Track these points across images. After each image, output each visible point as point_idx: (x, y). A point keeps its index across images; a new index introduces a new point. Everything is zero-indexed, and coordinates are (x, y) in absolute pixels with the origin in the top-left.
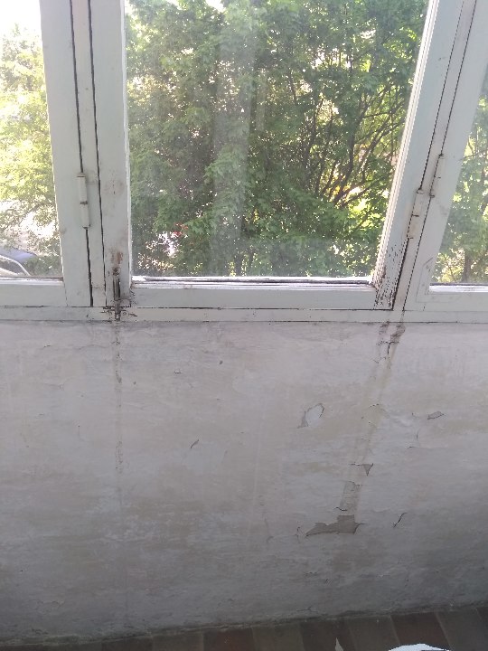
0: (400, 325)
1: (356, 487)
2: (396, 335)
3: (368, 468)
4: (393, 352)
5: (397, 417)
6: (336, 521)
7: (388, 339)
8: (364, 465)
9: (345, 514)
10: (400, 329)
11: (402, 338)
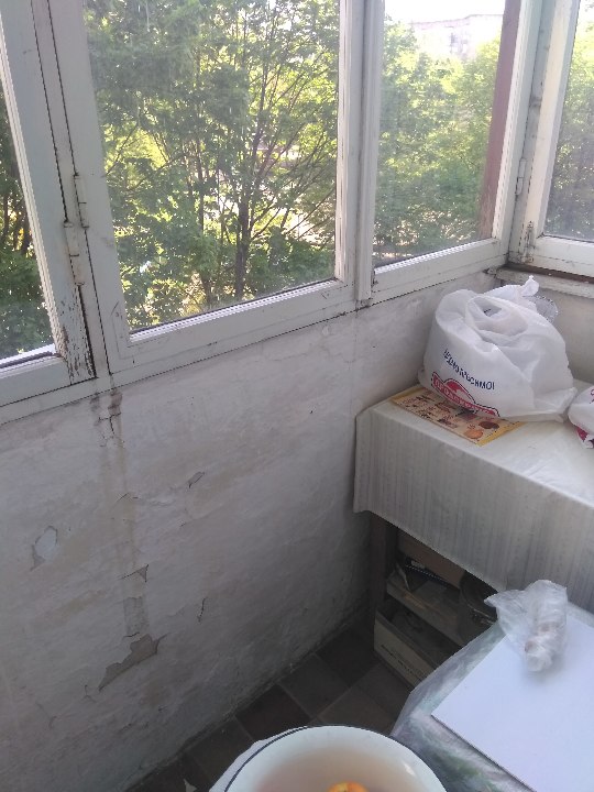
0: (114, 392)
1: (139, 601)
2: (114, 406)
3: (143, 572)
4: (119, 427)
5: (153, 499)
6: (130, 652)
7: (106, 413)
8: (138, 571)
9: (137, 638)
10: (116, 397)
11: (124, 407)
